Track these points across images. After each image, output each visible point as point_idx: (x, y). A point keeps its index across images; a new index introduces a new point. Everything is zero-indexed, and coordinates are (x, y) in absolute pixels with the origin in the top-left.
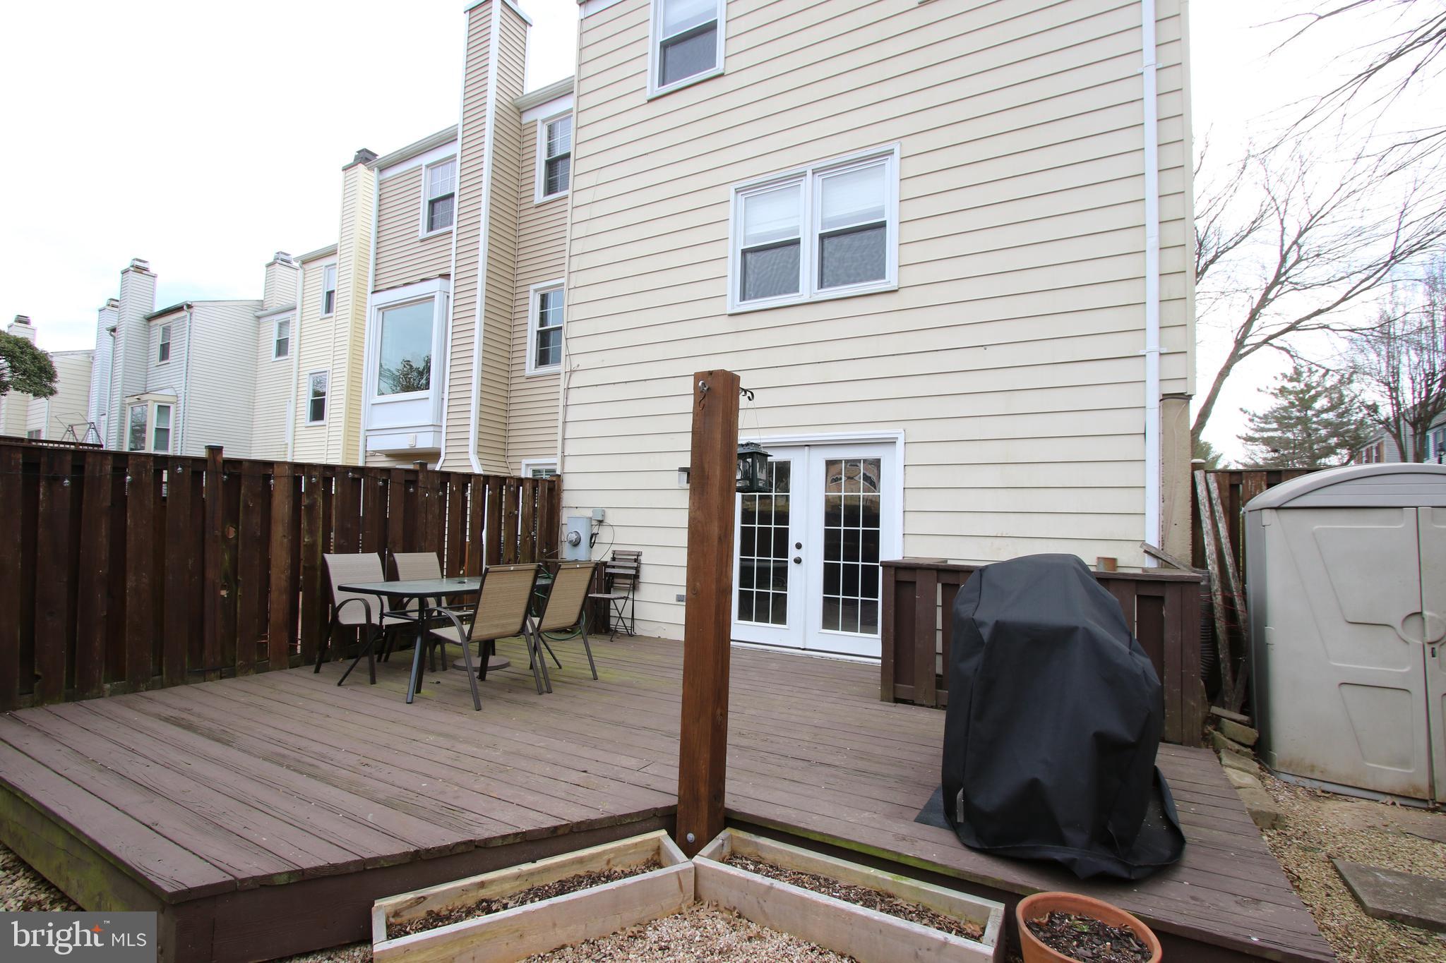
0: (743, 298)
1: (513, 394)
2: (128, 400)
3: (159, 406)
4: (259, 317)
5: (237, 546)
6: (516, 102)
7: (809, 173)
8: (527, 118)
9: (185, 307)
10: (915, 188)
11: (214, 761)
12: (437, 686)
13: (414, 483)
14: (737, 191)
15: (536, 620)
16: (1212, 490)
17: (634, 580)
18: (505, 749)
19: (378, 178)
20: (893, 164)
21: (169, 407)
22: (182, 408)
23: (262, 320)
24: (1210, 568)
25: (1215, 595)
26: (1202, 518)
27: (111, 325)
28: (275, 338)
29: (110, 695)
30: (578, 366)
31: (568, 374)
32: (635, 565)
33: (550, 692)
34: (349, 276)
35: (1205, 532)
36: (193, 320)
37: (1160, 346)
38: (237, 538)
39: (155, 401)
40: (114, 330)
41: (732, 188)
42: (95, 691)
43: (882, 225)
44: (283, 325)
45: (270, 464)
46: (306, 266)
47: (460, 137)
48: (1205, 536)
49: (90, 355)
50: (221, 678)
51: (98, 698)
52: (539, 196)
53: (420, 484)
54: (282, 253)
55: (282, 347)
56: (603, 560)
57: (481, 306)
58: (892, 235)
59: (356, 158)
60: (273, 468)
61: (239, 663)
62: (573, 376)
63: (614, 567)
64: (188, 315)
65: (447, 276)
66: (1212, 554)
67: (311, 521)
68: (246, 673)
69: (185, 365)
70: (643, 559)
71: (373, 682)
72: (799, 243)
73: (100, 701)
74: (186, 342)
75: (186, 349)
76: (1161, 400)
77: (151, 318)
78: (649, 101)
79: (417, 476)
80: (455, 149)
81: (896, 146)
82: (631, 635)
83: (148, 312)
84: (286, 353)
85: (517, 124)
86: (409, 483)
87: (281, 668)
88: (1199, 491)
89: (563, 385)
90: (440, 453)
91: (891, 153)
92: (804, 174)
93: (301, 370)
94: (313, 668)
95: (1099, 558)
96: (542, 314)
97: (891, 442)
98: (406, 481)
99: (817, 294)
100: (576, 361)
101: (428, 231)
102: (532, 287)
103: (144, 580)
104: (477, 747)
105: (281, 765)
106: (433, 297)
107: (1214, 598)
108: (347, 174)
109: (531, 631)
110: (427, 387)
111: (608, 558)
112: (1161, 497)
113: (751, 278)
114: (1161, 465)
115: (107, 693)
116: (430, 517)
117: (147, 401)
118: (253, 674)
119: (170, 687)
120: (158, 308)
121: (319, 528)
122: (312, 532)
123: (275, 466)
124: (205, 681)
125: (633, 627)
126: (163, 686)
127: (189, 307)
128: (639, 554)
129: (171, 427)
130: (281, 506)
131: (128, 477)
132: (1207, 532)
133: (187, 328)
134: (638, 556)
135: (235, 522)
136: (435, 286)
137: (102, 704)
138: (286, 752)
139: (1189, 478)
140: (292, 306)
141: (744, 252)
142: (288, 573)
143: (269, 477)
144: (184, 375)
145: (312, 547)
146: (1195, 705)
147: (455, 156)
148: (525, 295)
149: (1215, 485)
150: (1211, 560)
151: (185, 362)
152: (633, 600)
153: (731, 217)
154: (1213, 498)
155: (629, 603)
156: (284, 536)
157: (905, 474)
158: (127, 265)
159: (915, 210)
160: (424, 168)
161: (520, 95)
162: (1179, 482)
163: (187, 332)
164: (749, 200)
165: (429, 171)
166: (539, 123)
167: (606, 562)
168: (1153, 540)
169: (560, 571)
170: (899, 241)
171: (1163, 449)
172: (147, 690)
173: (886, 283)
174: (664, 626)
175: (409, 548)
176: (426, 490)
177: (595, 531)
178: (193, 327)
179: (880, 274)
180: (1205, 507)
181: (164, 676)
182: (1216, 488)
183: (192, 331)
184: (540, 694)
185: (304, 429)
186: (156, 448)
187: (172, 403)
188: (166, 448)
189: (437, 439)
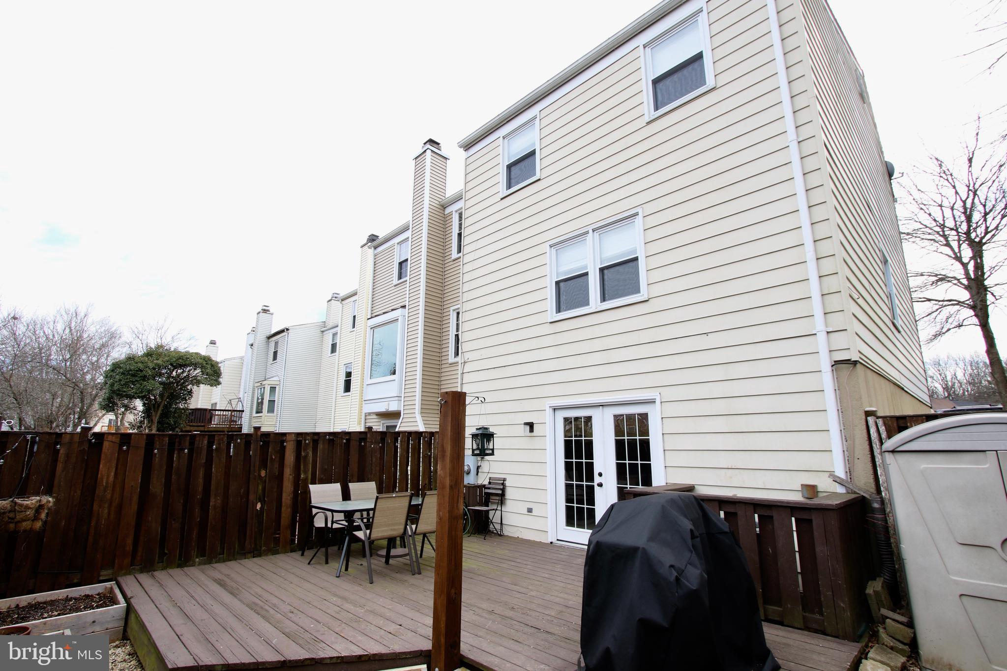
0: (559, 310)
1: (443, 374)
2: (257, 385)
3: (271, 387)
4: (323, 332)
5: (265, 481)
6: (441, 203)
7: (591, 231)
8: (447, 211)
9: (285, 330)
10: (653, 234)
11: (225, 605)
12: (360, 567)
13: (364, 439)
14: (551, 246)
15: (414, 527)
16: (881, 432)
17: (502, 497)
18: (368, 608)
19: (374, 252)
20: (639, 220)
21: (276, 387)
22: (282, 388)
23: (324, 333)
24: (883, 494)
25: (888, 517)
26: (875, 454)
27: (251, 343)
28: (331, 343)
29: (198, 565)
30: (468, 359)
31: (463, 364)
32: (501, 487)
33: (420, 573)
34: (363, 307)
35: (878, 465)
36: (289, 337)
37: (827, 327)
38: (266, 476)
39: (269, 385)
40: (252, 345)
41: (547, 245)
42: (191, 562)
43: (636, 259)
44: (334, 336)
45: (284, 434)
46: (345, 301)
47: (411, 227)
48: (878, 468)
49: (242, 358)
50: (254, 557)
51: (192, 566)
52: (455, 255)
53: (368, 440)
54: (336, 294)
55: (334, 348)
56: (484, 483)
57: (422, 323)
58: (642, 263)
59: (367, 241)
60: (286, 436)
61: (263, 548)
62: (465, 365)
63: (489, 488)
64: (287, 334)
65: (404, 307)
66: (884, 483)
67: (306, 464)
68: (266, 555)
69: (284, 363)
70: (507, 483)
71: (327, 563)
72: (588, 274)
73: (192, 568)
74: (285, 350)
75: (285, 353)
76: (832, 366)
77: (269, 337)
78: (502, 199)
79: (367, 435)
80: (408, 234)
81: (639, 210)
82: (500, 535)
83: (268, 334)
84: (335, 352)
85: (443, 215)
86: (361, 440)
87: (285, 552)
88: (871, 433)
89: (460, 372)
90: (401, 413)
91: (637, 214)
92: (587, 233)
93: (340, 362)
94: (300, 553)
95: (802, 485)
96: (457, 324)
97: (652, 402)
98: (359, 438)
99: (600, 306)
100: (467, 355)
101: (398, 280)
102: (452, 308)
103: (218, 501)
104: (354, 606)
105: (252, 609)
106: (398, 319)
107: (888, 518)
108: (363, 250)
109: (410, 533)
110: (394, 373)
111: (486, 482)
112: (844, 438)
113: (563, 298)
114: (840, 414)
115: (197, 563)
116: (374, 459)
117: (265, 385)
118: (270, 555)
119: (227, 561)
120: (273, 332)
121: (309, 471)
122: (306, 472)
123: (287, 435)
124: (245, 559)
125: (501, 530)
126: (224, 561)
127: (287, 330)
128: (504, 480)
129: (276, 399)
130: (290, 457)
131: (214, 446)
132: (879, 465)
133: (286, 341)
134: (504, 481)
135: (265, 467)
136: (399, 312)
137: (192, 571)
138: (259, 602)
139: (864, 423)
140: (336, 325)
141: (558, 283)
142: (292, 496)
143: (283, 441)
144: (283, 369)
145: (306, 480)
146: (844, 606)
147: (408, 238)
148: (448, 314)
149: (884, 427)
150: (884, 488)
151: (284, 361)
152: (501, 511)
153: (548, 262)
154: (883, 438)
155: (498, 513)
156: (291, 475)
157: (663, 424)
158: (260, 310)
159: (654, 248)
160: (396, 244)
161: (444, 198)
162: (856, 426)
163: (286, 343)
164: (558, 251)
165: (399, 246)
166: (454, 212)
167: (485, 485)
168: (841, 473)
169: (426, 496)
170: (646, 268)
171: (840, 402)
172: (216, 563)
173: (641, 296)
174: (521, 529)
175: (361, 479)
176: (372, 443)
177: (479, 465)
178: (289, 340)
179: (637, 290)
180: (876, 445)
181: (225, 555)
182: (884, 430)
183: (288, 342)
184: (413, 575)
185: (339, 398)
186: (268, 412)
187: (277, 385)
188: (273, 412)
189: (399, 405)
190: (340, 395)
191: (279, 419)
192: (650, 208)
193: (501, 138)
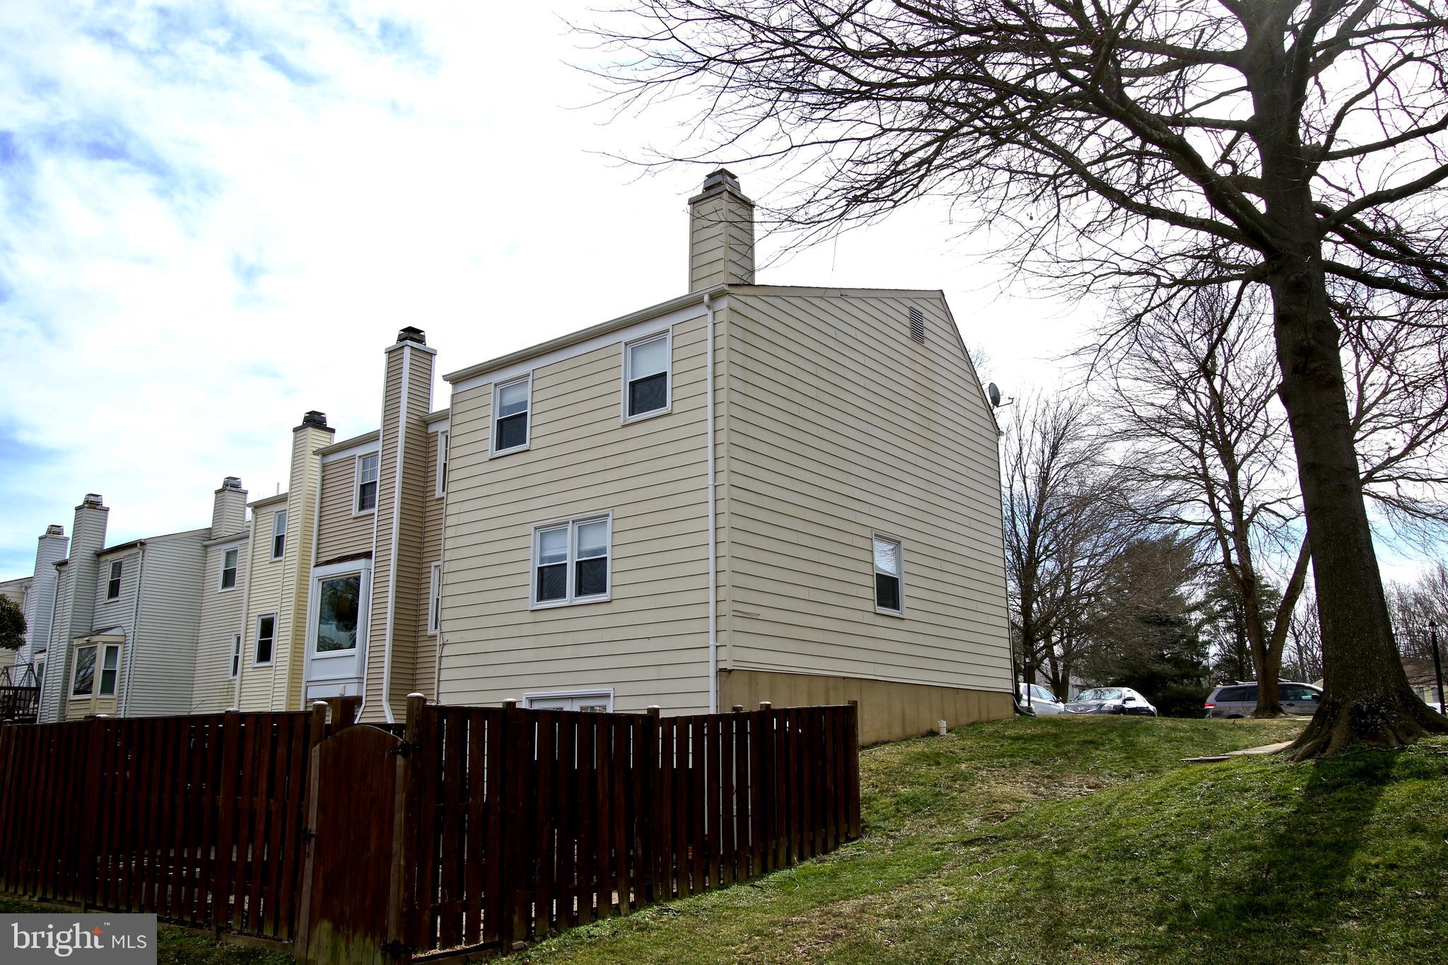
0: (539, 600)
2: (76, 642)
3: (108, 647)
4: (206, 547)
6: (422, 417)
7: (571, 522)
8: (432, 429)
9: (138, 544)
14: (536, 529)
19: (322, 460)
20: (610, 522)
21: (117, 648)
22: (129, 649)
23: (210, 551)
27: (57, 558)
28: (222, 568)
30: (449, 640)
31: (441, 646)
34: (297, 525)
36: (146, 558)
37: (716, 641)
39: (104, 642)
40: (61, 565)
41: (532, 526)
43: (605, 559)
44: (231, 555)
46: (258, 510)
47: (381, 438)
52: (439, 492)
54: (236, 481)
55: (229, 578)
57: (393, 583)
58: (609, 564)
59: (306, 419)
64: (141, 552)
65: (369, 555)
69: (135, 604)
72: (566, 566)
74: (138, 580)
75: (137, 586)
76: (716, 673)
77: (100, 556)
78: (490, 459)
80: (377, 447)
81: (610, 511)
83: (98, 549)
84: (232, 585)
85: (424, 435)
89: (438, 655)
90: (362, 699)
91: (608, 515)
92: (568, 522)
93: (250, 611)
96: (439, 586)
97: (607, 696)
99: (574, 600)
100: (448, 637)
101: (360, 510)
102: (434, 563)
106: (360, 574)
108: (298, 435)
110: (353, 646)
113: (544, 586)
117: (97, 643)
127: (142, 544)
129: (118, 668)
133: (139, 566)
136: (360, 562)
140: (244, 535)
141: (540, 569)
144: (134, 614)
147: (377, 452)
148: (427, 570)
151: (135, 600)
153: (532, 546)
158: (82, 501)
159: (620, 552)
160: (357, 457)
161: (427, 413)
163: (139, 569)
164: (541, 536)
165: (362, 460)
166: (440, 434)
170: (613, 569)
173: (606, 596)
178: (145, 565)
179: (603, 590)
183: (144, 568)
185: (251, 670)
186: (103, 691)
187: (120, 643)
188: (111, 691)
189: (360, 689)
190: (250, 666)
191: (124, 705)
192: (619, 512)
193: (493, 384)
